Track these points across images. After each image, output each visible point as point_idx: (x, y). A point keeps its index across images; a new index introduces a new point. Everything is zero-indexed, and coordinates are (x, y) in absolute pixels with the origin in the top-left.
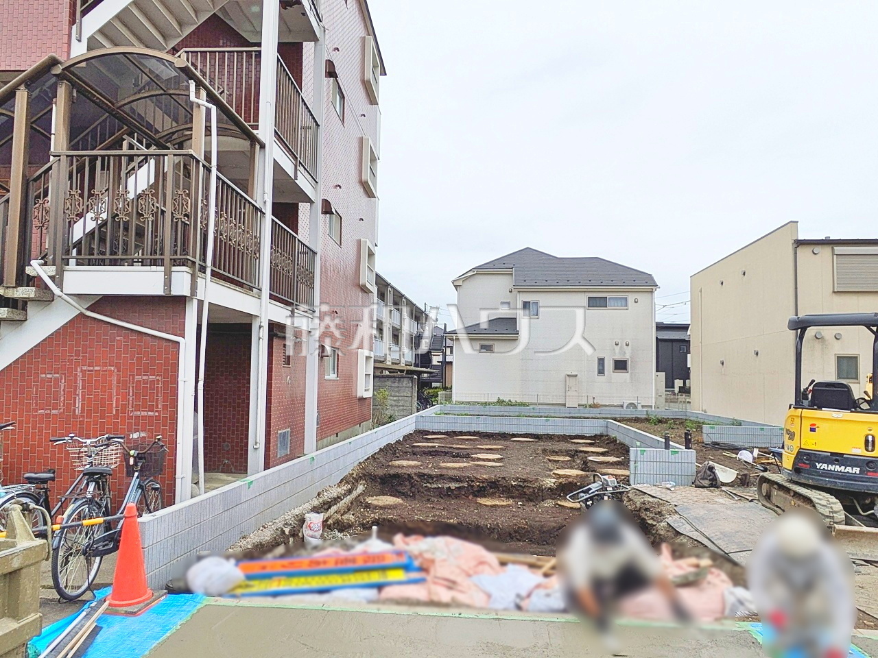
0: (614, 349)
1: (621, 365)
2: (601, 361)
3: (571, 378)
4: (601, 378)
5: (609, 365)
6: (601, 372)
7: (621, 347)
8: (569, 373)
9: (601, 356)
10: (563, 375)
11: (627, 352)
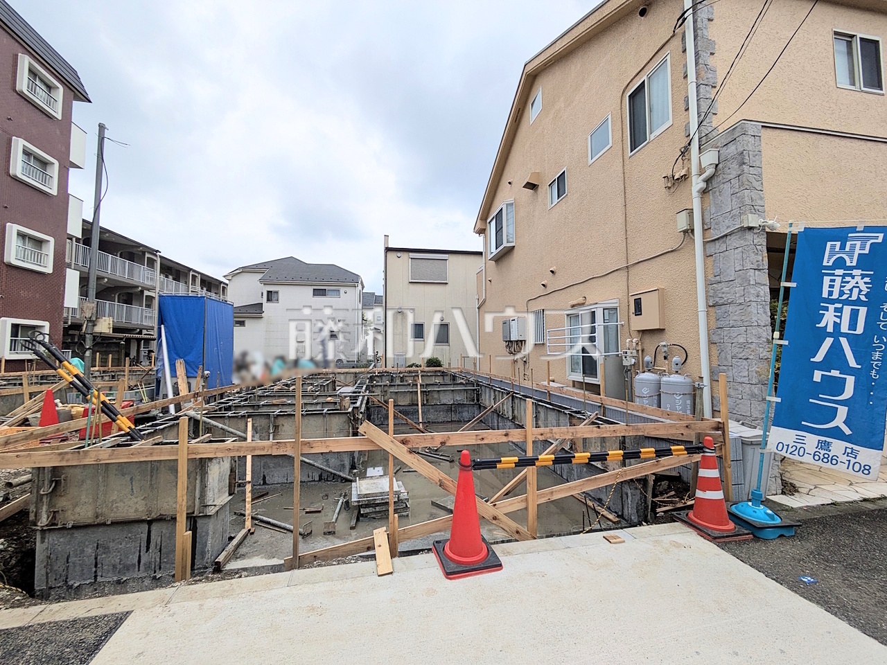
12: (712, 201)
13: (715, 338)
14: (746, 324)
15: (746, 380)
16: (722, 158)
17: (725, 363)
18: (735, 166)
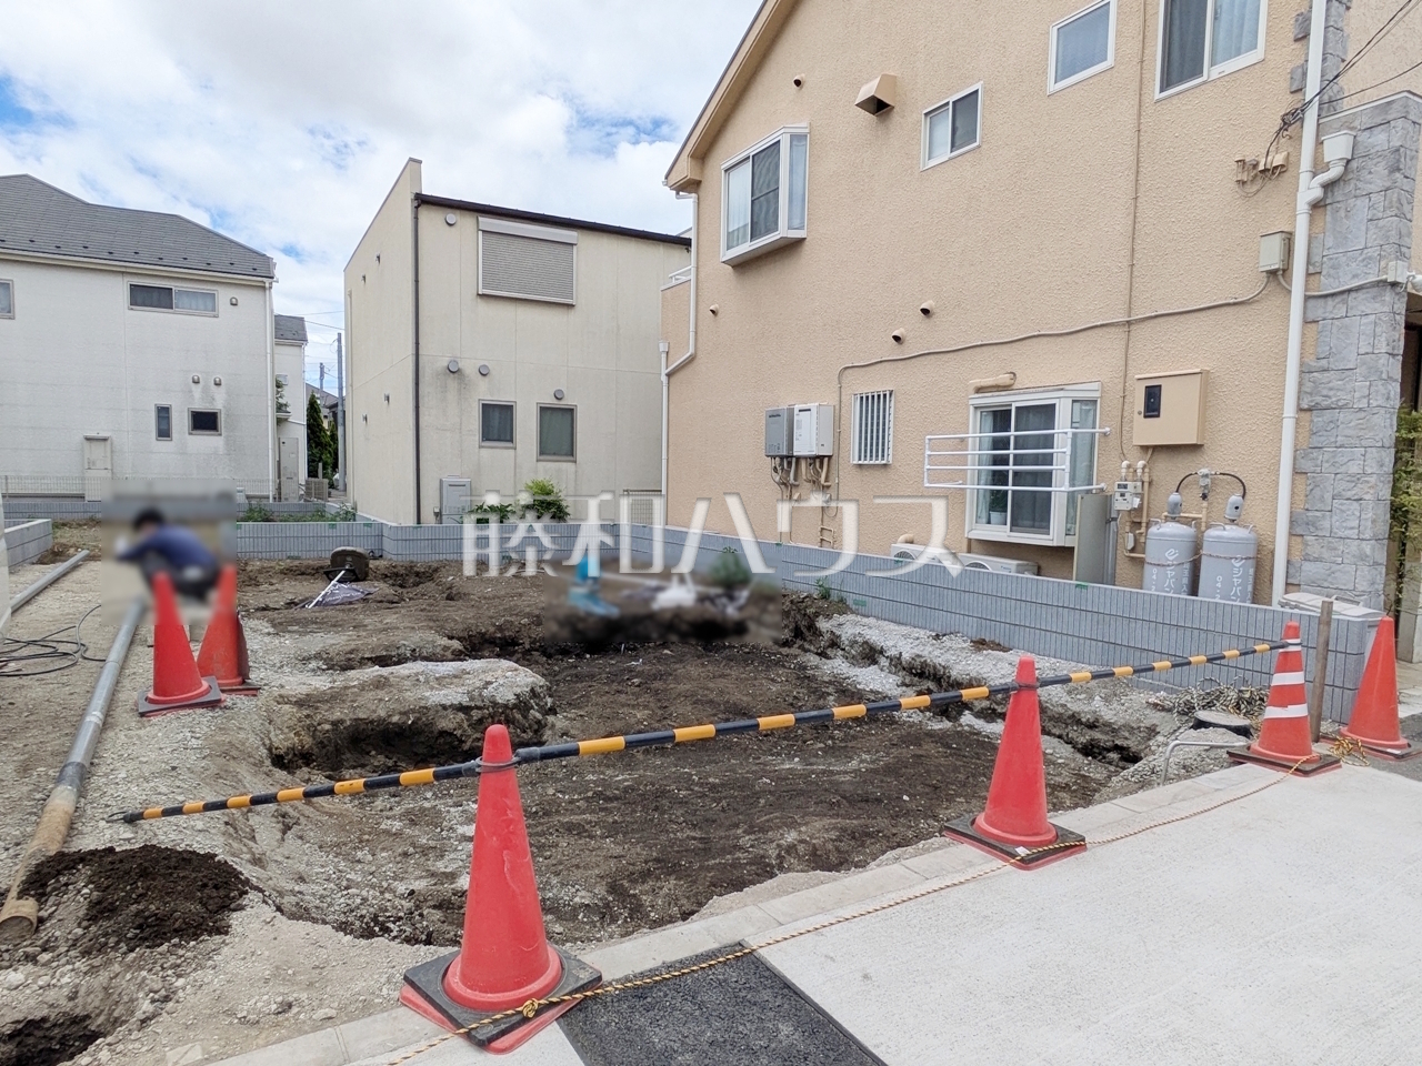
0: (190, 391)
1: (205, 422)
2: (163, 413)
3: (94, 444)
4: (164, 445)
5: (180, 422)
6: (164, 432)
7: (206, 390)
8: (92, 434)
9: (164, 403)
10: (79, 437)
11: (217, 397)
12: (1329, 226)
13: (1306, 465)
14: (1364, 443)
15: (1353, 533)
16: (1361, 151)
17: (1319, 506)
18: (1381, 169)
